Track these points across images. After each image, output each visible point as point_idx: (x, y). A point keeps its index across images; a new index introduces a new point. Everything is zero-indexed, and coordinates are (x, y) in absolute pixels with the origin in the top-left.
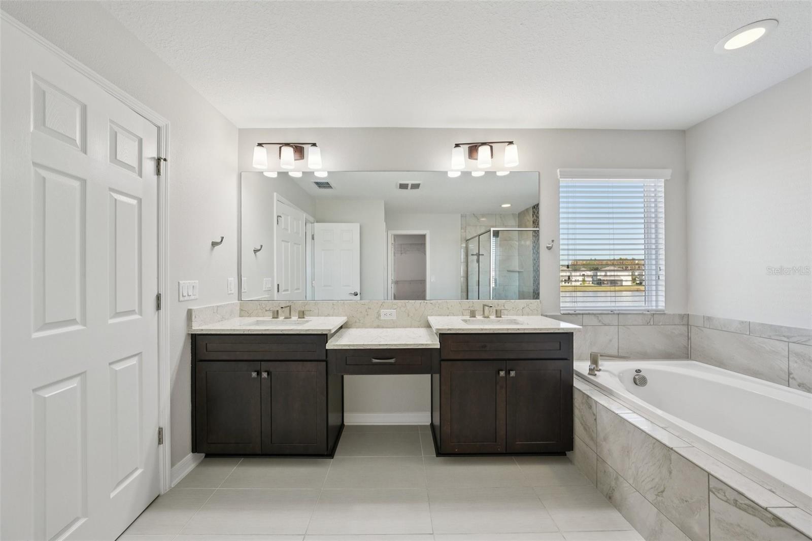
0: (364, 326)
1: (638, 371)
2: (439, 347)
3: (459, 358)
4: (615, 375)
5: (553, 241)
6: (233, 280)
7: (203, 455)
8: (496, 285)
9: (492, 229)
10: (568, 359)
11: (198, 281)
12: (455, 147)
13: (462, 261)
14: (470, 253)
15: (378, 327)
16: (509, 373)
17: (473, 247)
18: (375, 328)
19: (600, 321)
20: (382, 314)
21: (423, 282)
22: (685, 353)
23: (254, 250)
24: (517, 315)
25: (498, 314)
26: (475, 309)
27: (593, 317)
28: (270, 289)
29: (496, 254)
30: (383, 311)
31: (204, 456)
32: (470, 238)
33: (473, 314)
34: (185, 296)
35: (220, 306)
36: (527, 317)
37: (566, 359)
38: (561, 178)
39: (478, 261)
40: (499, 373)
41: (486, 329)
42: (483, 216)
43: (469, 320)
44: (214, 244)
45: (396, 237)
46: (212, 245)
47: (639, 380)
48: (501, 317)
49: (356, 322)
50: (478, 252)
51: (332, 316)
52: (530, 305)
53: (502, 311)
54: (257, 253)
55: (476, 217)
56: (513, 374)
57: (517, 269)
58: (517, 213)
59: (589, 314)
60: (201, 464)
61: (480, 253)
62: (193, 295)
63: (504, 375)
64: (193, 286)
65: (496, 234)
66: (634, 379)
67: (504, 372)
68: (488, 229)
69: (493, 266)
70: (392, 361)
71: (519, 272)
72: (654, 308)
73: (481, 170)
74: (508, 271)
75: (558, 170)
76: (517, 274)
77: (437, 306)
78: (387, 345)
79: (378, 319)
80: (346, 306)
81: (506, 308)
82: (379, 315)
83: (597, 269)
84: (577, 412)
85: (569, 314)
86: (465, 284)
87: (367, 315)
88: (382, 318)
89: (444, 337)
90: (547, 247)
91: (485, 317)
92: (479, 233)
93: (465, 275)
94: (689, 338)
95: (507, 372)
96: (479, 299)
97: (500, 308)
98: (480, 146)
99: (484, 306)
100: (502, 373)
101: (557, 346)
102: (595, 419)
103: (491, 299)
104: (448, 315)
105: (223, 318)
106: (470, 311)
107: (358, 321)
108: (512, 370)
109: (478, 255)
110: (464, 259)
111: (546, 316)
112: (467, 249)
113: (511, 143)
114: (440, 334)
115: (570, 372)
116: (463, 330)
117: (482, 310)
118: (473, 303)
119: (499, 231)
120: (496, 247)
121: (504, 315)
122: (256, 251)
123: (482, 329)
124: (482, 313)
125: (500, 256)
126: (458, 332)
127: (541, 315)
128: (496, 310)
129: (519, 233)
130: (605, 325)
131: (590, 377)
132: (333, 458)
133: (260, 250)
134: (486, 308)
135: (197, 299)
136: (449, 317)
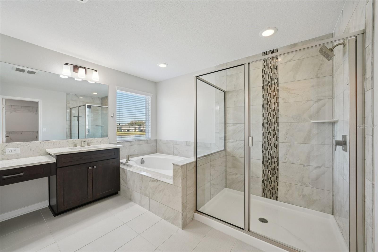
1: (142, 159)
2: (56, 162)
3: (68, 165)
4: (134, 161)
5: (113, 114)
8: (89, 133)
9: (86, 105)
10: (118, 158)
12: (65, 64)
13: (67, 120)
14: (72, 116)
16: (94, 167)
17: (75, 112)
19: (131, 144)
21: (37, 132)
22: (156, 151)
24: (98, 144)
25: (89, 144)
26: (77, 143)
27: (128, 142)
29: (89, 116)
30: (7, 150)
32: (73, 107)
33: (75, 146)
36: (103, 145)
37: (117, 158)
38: (117, 89)
39: (78, 120)
40: (89, 168)
41: (82, 151)
42: (81, 96)
43: (73, 148)
45: (6, 100)
47: (142, 162)
48: (90, 146)
50: (78, 115)
52: (104, 140)
53: (91, 143)
55: (77, 96)
56: (95, 167)
57: (101, 125)
58: (101, 97)
59: (127, 142)
61: (79, 116)
63: (91, 168)
65: (89, 107)
66: (141, 162)
67: (91, 167)
68: (84, 104)
69: (87, 123)
70: (22, 174)
71: (102, 126)
72: (148, 138)
73: (80, 78)
74: (96, 126)
75: (116, 86)
76: (100, 127)
77: (52, 143)
78: (17, 166)
79: (3, 155)
81: (93, 141)
82: (4, 152)
83: (140, 125)
84: (121, 176)
85: (120, 142)
86: (69, 133)
88: (7, 153)
89: (58, 157)
90: (111, 116)
91: (82, 146)
92: (79, 105)
93: (69, 127)
94: (157, 147)
95: (93, 167)
96: (78, 138)
97: (90, 142)
98: (79, 68)
99: (81, 141)
100: (90, 168)
101: (114, 154)
102: (126, 176)
103: (86, 138)
104: (60, 148)
106: (73, 145)
108: (95, 166)
109: (78, 117)
110: (68, 118)
111: (111, 144)
112: (71, 113)
113: (95, 71)
114: (56, 155)
115: (119, 163)
116: (70, 152)
117: (80, 143)
118: (75, 141)
119: (91, 106)
120: (89, 113)
121: (92, 144)
123: (80, 151)
124: (80, 145)
125: (91, 118)
126: (67, 153)
127: (109, 143)
128: (88, 143)
129: (101, 108)
130: (133, 145)
131: (126, 163)
134: (82, 142)
136: (61, 148)
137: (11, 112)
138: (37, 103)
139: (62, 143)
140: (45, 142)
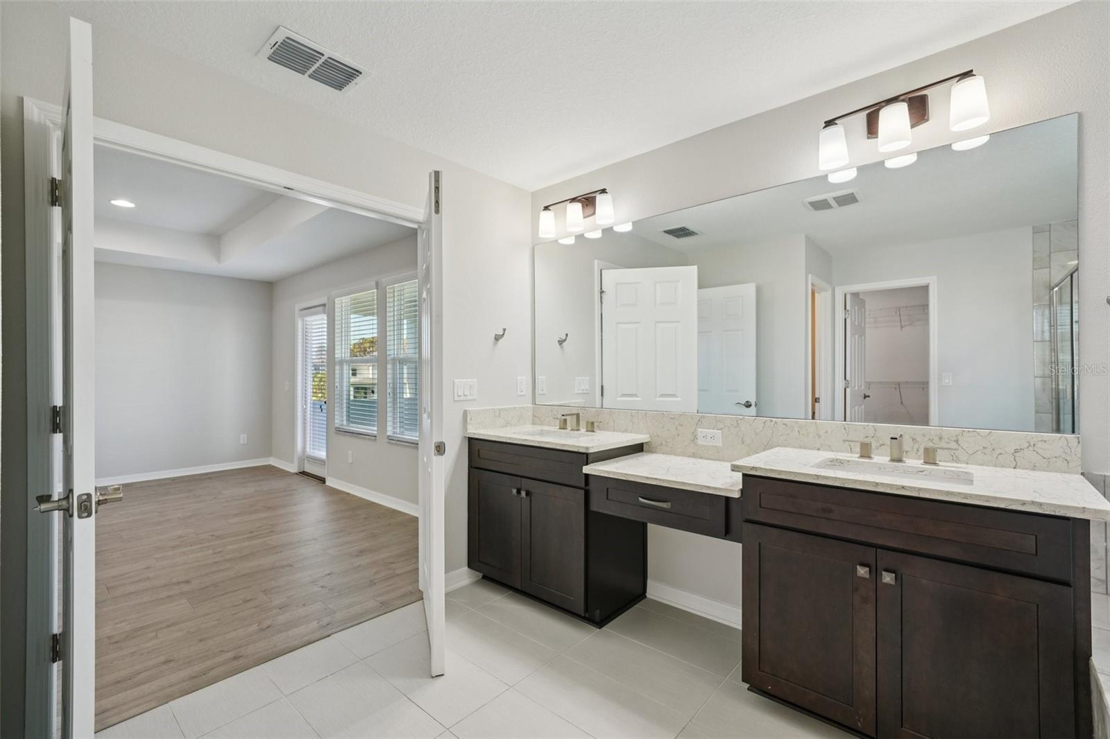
0: (673, 452)
2: (735, 496)
3: (776, 521)
6: (525, 379)
7: (481, 575)
11: (475, 380)
12: (828, 127)
15: (694, 456)
16: (881, 575)
18: (689, 456)
20: (700, 435)
23: (559, 341)
25: (931, 456)
28: (585, 391)
30: (701, 431)
31: (481, 577)
33: (866, 451)
34: (460, 396)
35: (504, 409)
43: (850, 462)
44: (497, 338)
46: (496, 339)
48: (934, 464)
49: (662, 445)
51: (631, 432)
52: (1039, 445)
54: (564, 344)
56: (888, 578)
60: (477, 583)
62: (471, 395)
64: (470, 386)
67: (867, 570)
70: (666, 506)
77: (796, 429)
79: (695, 443)
80: (647, 419)
82: (695, 437)
87: (678, 435)
88: (700, 441)
91: (893, 460)
95: (878, 571)
98: (885, 107)
100: (862, 569)
104: (819, 449)
105: (507, 424)
106: (858, 444)
107: (664, 443)
108: (889, 571)
113: (968, 74)
114: (743, 475)
121: (957, 460)
122: (561, 342)
127: (1082, 474)
128: (926, 448)
132: (600, 628)
133: (565, 340)
135: (474, 400)
137: (902, 327)
138: (925, 289)
139: (826, 432)
140: (776, 423)
